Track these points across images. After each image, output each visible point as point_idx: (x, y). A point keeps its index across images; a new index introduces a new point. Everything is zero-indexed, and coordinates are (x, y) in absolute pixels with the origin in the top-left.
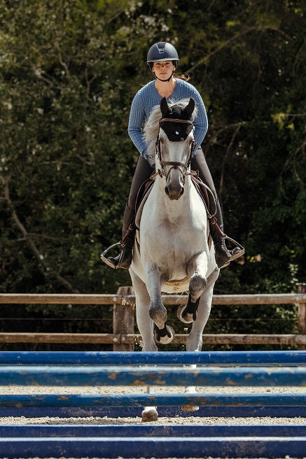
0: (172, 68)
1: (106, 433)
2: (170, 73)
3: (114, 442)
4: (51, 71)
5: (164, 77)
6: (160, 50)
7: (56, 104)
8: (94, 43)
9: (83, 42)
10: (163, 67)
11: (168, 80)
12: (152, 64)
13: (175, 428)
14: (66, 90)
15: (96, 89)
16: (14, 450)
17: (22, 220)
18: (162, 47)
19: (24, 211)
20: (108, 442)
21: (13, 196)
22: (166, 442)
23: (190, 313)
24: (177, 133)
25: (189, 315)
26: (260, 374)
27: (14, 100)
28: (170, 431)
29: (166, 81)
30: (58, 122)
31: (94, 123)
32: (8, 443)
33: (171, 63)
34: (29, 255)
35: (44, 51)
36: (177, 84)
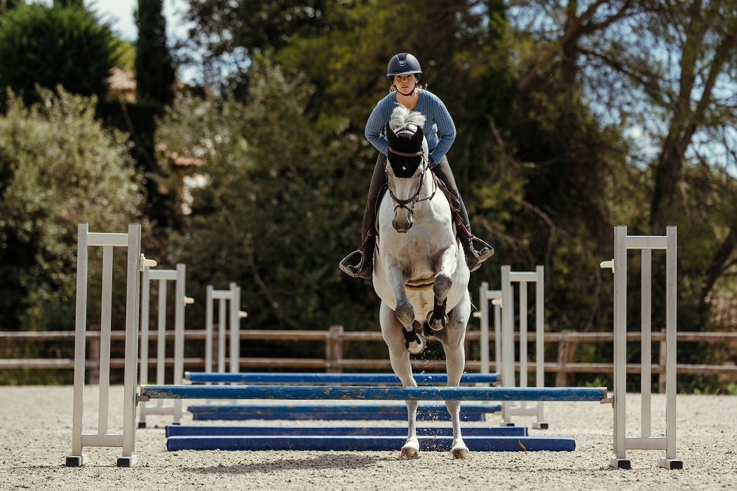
0: (415, 81)
1: (322, 432)
2: (412, 86)
3: (327, 439)
4: (283, 173)
5: (405, 91)
6: (401, 62)
7: (287, 197)
8: (314, 153)
9: (306, 152)
10: (404, 80)
11: (411, 94)
12: (392, 78)
13: (371, 429)
14: (294, 187)
15: (315, 186)
16: (256, 445)
17: (262, 278)
18: (403, 59)
19: (263, 273)
20: (323, 439)
21: (256, 261)
22: (365, 439)
23: (438, 319)
24: (404, 168)
25: (437, 321)
26: (433, 391)
27: (257, 194)
28: (368, 431)
29: (408, 95)
30: (288, 209)
31: (314, 209)
32: (252, 439)
33: (413, 76)
34: (267, 304)
35: (279, 159)
36: (421, 95)
